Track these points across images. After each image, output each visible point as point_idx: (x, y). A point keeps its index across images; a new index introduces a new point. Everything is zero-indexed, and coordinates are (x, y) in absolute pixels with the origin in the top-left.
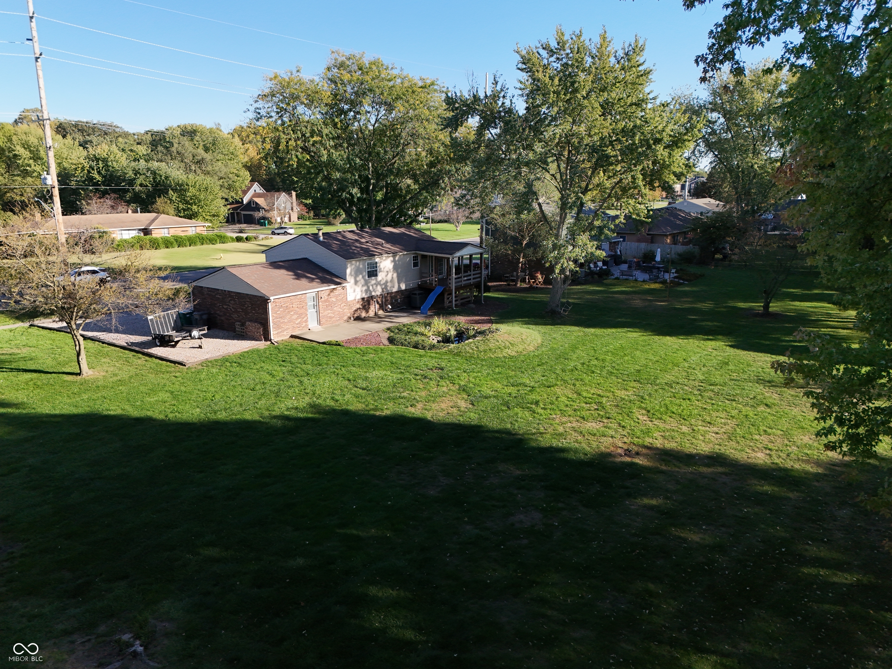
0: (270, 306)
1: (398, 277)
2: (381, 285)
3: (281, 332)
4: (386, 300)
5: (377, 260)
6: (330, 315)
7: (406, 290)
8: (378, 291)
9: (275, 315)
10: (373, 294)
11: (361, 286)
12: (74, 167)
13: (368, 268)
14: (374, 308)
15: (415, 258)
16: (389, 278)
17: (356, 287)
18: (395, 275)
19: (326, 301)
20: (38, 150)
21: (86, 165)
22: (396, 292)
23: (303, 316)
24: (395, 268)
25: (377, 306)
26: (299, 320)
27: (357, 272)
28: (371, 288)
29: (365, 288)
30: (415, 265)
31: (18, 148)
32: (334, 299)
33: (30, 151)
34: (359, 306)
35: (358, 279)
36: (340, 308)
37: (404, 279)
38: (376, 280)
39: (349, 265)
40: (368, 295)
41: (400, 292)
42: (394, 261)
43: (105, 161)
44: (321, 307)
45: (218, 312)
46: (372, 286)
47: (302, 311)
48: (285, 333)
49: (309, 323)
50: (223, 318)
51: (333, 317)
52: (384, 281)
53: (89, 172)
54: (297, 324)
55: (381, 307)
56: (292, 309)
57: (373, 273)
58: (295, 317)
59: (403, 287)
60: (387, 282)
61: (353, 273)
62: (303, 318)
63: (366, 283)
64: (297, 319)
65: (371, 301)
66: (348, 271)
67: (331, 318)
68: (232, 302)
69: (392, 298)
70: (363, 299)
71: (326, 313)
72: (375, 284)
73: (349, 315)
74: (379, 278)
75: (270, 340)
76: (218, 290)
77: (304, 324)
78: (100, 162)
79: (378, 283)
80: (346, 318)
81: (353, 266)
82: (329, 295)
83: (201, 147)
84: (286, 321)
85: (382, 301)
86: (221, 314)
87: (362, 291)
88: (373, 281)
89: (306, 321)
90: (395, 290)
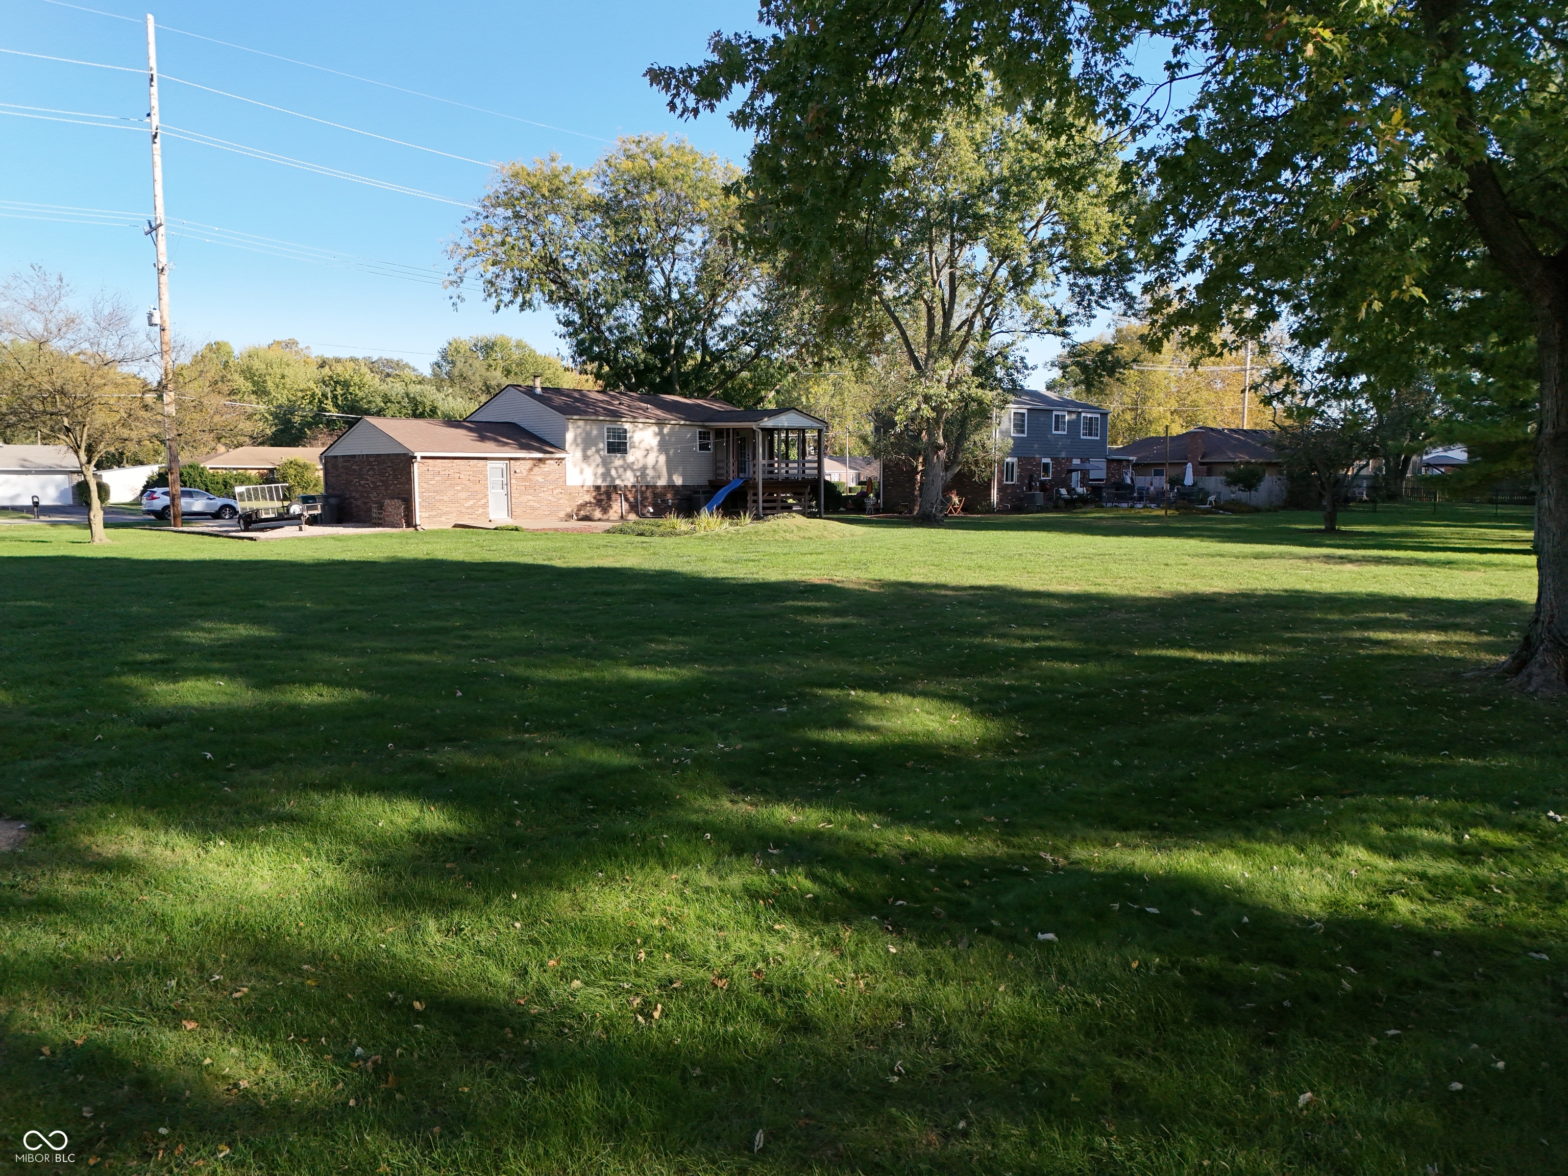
0: (416, 468)
1: (669, 462)
2: (633, 470)
3: (435, 516)
4: (644, 498)
5: (627, 426)
6: (531, 503)
7: (683, 486)
8: (629, 479)
9: (425, 485)
10: (618, 482)
11: (593, 465)
12: (300, 394)
13: (608, 437)
14: (618, 507)
15: (703, 436)
16: (651, 460)
17: (585, 466)
18: (662, 459)
19: (524, 479)
20: (265, 382)
21: (317, 391)
22: (664, 487)
23: (480, 496)
24: (663, 446)
25: (625, 506)
26: (471, 502)
27: (587, 443)
28: (613, 472)
29: (601, 470)
30: (703, 447)
31: (236, 376)
32: (540, 479)
33: (255, 383)
34: (588, 498)
35: (589, 453)
36: (552, 495)
37: (680, 469)
38: (624, 459)
39: (570, 426)
40: (607, 484)
41: (671, 487)
42: (660, 433)
43: (346, 384)
44: (514, 487)
45: (354, 494)
46: (616, 469)
47: (478, 487)
48: (443, 519)
49: (490, 510)
50: (359, 503)
51: (538, 509)
52: (640, 465)
53: (321, 402)
54: (468, 508)
55: (634, 508)
56: (458, 481)
57: (618, 445)
58: (464, 495)
59: (678, 481)
60: (644, 468)
61: (579, 440)
62: (480, 499)
63: (606, 463)
64: (466, 499)
65: (614, 496)
66: (570, 436)
67: (533, 509)
68: (371, 473)
69: (655, 495)
70: (598, 488)
71: (524, 498)
72: (622, 466)
73: (569, 510)
74: (631, 457)
75: (415, 526)
76: (354, 456)
77: (481, 511)
78: (339, 388)
79: (627, 467)
80: (562, 514)
81: (579, 431)
82: (531, 470)
83: (500, 370)
84: (446, 498)
85: (636, 498)
86: (357, 496)
87: (595, 475)
88: (618, 461)
89: (485, 506)
90: (662, 482)
